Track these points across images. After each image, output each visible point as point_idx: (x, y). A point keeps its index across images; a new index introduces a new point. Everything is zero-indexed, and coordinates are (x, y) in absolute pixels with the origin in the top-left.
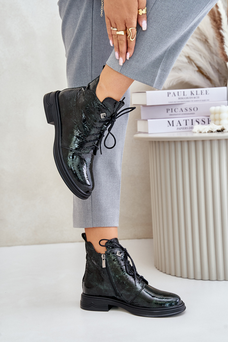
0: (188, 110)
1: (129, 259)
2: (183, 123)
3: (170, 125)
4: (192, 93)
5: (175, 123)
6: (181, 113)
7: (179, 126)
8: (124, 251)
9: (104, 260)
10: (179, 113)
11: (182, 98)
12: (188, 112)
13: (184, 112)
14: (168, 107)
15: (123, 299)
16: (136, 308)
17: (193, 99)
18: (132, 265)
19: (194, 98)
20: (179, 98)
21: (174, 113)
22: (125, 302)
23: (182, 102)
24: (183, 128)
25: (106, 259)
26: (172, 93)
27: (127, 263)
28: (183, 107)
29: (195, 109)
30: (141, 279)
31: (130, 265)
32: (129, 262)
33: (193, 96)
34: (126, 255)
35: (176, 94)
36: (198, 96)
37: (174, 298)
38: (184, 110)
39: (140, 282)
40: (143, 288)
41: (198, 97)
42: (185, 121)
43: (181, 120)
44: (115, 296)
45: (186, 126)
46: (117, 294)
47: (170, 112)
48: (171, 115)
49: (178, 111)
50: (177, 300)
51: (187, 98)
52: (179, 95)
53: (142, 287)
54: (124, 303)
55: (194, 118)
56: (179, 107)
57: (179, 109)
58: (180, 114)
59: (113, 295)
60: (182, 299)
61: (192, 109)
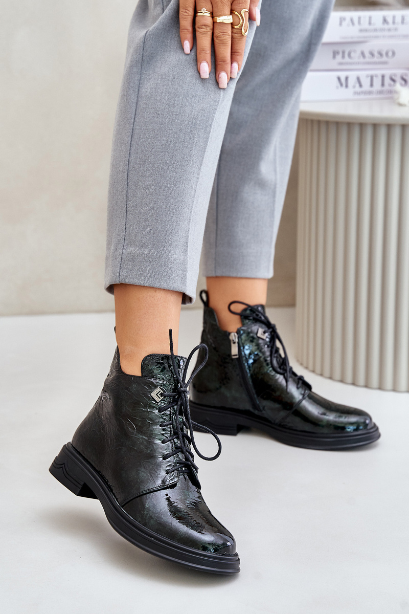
0: (376, 54)
1: (278, 344)
2: (366, 82)
3: (341, 85)
4: (385, 21)
5: (352, 81)
6: (362, 60)
7: (358, 89)
8: (271, 330)
9: (234, 343)
10: (356, 60)
11: (366, 30)
12: (376, 59)
13: (367, 60)
14: (336, 48)
15: (266, 416)
16: (290, 433)
17: (387, 33)
18: (283, 356)
19: (389, 30)
20: (361, 31)
21: (347, 59)
22: (270, 422)
23: (365, 37)
24: (365, 93)
25: (238, 343)
26: (348, 20)
27: (274, 351)
28: (366, 48)
29: (390, 54)
30: (301, 382)
31: (280, 355)
32: (277, 350)
33: (386, 26)
34: (274, 336)
35: (356, 21)
36: (395, 26)
37: (361, 417)
38: (367, 54)
39: (299, 386)
40: (304, 398)
41: (396, 29)
42: (369, 79)
43: (363, 75)
44: (251, 410)
45: (371, 89)
46: (255, 406)
47: (339, 58)
48: (341, 64)
49: (356, 56)
50: (366, 419)
51: (376, 30)
52: (362, 22)
53: (303, 395)
54: (266, 423)
55: (388, 73)
56: (359, 48)
57: (359, 53)
58: (359, 63)
59: (248, 406)
60: (374, 420)
61: (384, 53)
